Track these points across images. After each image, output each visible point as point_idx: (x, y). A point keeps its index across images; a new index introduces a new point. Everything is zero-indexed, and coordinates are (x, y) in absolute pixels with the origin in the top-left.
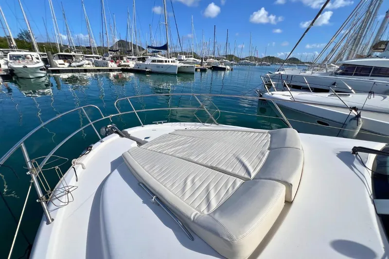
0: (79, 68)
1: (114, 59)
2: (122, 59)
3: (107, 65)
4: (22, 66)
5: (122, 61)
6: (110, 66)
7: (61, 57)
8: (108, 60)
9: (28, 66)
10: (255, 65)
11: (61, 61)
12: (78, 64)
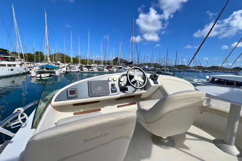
0: (92, 72)
1: (107, 68)
2: (111, 68)
3: (103, 70)
4: (69, 71)
5: (111, 69)
6: (105, 71)
7: (87, 67)
8: (105, 68)
9: (71, 71)
10: (198, 72)
11: (86, 68)
12: (92, 70)
